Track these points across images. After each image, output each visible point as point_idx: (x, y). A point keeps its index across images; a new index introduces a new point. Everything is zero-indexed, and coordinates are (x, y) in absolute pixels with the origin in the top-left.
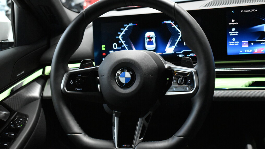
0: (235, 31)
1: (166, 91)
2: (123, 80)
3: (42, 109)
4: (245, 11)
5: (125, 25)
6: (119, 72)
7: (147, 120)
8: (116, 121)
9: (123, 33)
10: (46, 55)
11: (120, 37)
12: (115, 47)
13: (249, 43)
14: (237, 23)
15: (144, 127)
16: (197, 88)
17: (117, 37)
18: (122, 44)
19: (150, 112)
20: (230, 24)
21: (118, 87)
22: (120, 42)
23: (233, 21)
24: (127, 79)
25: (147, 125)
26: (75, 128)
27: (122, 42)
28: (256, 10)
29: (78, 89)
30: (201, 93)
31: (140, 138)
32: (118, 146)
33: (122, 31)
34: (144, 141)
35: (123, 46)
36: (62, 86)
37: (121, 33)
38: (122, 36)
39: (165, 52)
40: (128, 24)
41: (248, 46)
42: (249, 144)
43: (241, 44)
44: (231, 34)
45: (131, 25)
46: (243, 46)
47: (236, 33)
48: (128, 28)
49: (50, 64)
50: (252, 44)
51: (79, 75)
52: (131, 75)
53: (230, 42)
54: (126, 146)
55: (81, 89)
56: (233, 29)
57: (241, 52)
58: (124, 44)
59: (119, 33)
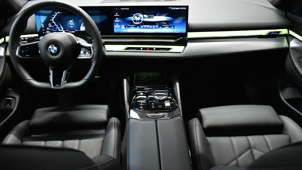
0: (118, 20)
1: (78, 56)
2: (53, 51)
3: (7, 63)
4: (123, 9)
5: (55, 13)
6: (50, 47)
7: (68, 71)
8: (51, 72)
9: (54, 17)
10: (5, 30)
11: (52, 20)
12: (50, 26)
13: (125, 26)
14: (119, 15)
15: (67, 75)
16: (93, 55)
17: (51, 20)
18: (54, 24)
19: (70, 67)
20: (115, 15)
21: (51, 55)
22: (53, 23)
23: (117, 14)
24: (55, 51)
25: (68, 74)
26: (28, 77)
27: (54, 23)
28: (128, 9)
29: (27, 56)
30: (95, 58)
31: (65, 81)
32: (53, 86)
33: (54, 16)
34: (67, 82)
35: (55, 25)
36: (17, 54)
37: (53, 17)
38: (54, 19)
39: (80, 30)
40: (57, 12)
41: (124, 28)
42: (125, 78)
43: (121, 27)
44: (116, 21)
45: (59, 12)
46: (122, 28)
47: (118, 21)
48: (57, 15)
49: (8, 35)
50: (127, 27)
51: (27, 48)
52: (57, 48)
53: (115, 26)
54: (57, 85)
55: (29, 56)
56: (117, 19)
57: (121, 31)
58: (55, 24)
59: (52, 17)
